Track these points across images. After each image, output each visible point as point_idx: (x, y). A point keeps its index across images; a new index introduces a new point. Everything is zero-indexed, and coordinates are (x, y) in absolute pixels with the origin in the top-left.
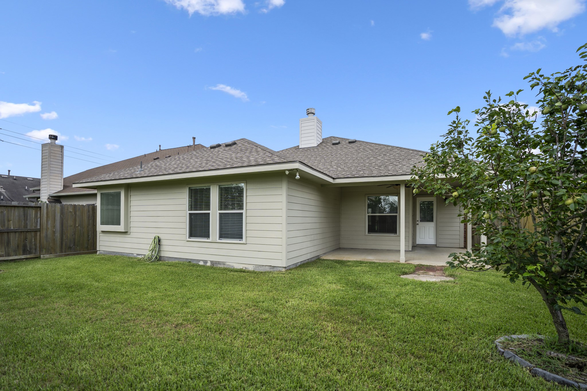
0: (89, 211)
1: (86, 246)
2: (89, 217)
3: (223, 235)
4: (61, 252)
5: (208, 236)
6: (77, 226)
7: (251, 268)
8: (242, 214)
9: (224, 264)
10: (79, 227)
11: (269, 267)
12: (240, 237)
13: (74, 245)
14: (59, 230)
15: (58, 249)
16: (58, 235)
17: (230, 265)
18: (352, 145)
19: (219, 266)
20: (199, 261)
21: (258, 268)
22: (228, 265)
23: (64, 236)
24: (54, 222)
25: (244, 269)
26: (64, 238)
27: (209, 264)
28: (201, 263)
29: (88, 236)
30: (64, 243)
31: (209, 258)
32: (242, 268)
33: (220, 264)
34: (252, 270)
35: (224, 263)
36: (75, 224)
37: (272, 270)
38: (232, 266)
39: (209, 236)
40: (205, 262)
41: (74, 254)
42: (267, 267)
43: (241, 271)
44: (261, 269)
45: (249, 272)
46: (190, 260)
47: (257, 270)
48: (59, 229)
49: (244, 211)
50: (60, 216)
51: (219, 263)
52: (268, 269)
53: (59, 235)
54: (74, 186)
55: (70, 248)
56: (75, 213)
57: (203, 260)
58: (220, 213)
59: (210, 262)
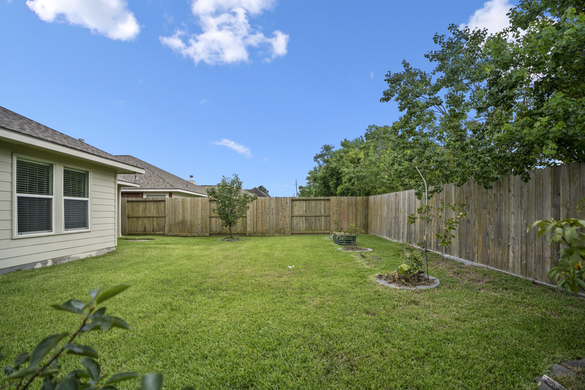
3: (69, 224)
5: (49, 228)
7: (94, 254)
11: (107, 249)
17: (75, 258)
19: (64, 262)
20: (35, 263)
21: (99, 253)
22: (73, 258)
25: (89, 256)
27: (50, 264)
31: (50, 256)
32: (86, 256)
33: (64, 260)
35: (68, 257)
37: (110, 251)
38: (78, 258)
39: (52, 228)
40: (45, 262)
43: (87, 259)
44: (102, 253)
46: (18, 268)
51: (63, 258)
52: (106, 251)
57: (40, 262)
58: (65, 200)
59: (51, 261)
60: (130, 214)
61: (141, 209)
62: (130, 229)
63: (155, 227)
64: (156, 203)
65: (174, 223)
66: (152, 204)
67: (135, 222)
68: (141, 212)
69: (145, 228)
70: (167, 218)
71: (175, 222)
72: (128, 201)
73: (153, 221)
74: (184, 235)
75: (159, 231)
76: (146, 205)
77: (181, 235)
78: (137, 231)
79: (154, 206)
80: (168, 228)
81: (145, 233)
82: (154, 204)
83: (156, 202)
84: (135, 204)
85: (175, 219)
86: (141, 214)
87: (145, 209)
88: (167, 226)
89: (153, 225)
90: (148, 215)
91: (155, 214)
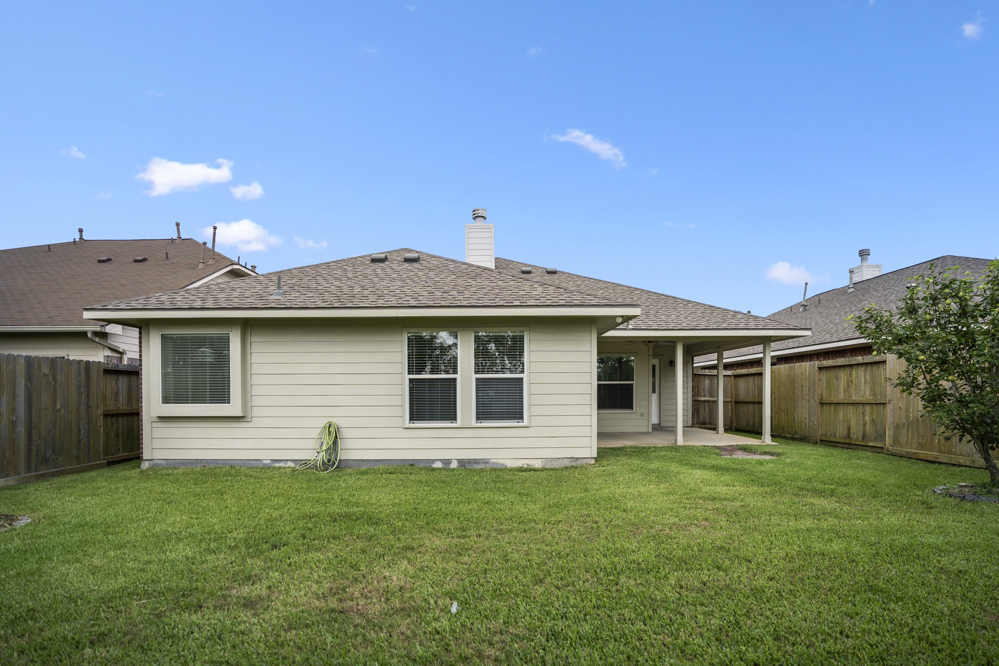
0: (79, 375)
1: (76, 453)
2: (79, 388)
3: (483, 413)
4: (29, 470)
5: (453, 418)
6: (58, 407)
7: (538, 464)
8: (521, 379)
9: (487, 463)
10: (62, 410)
11: (569, 460)
12: (519, 416)
13: (53, 452)
14: (23, 418)
15: (22, 466)
16: (21, 430)
17: (498, 464)
18: (552, 276)
19: (477, 466)
20: (433, 461)
21: (550, 464)
22: (494, 463)
23: (34, 432)
24: (14, 400)
25: (525, 466)
26: (35, 437)
27: (454, 465)
28: (438, 465)
29: (79, 431)
30: (34, 449)
31: (454, 455)
32: (521, 465)
33: (478, 463)
34: (540, 466)
35: (486, 461)
36: (55, 403)
37: (573, 464)
38: (503, 465)
39: (456, 417)
40: (447, 462)
41: (54, 475)
42: (566, 460)
43: (521, 470)
44: (556, 465)
45: (535, 470)
46: (412, 462)
47: (549, 466)
48: (23, 415)
49: (524, 376)
50: (26, 385)
51: (476, 461)
52: (567, 463)
53: (23, 430)
54: (87, 315)
55: (46, 460)
56: (54, 379)
57: (440, 460)
58: (477, 379)
59: (456, 461)
60: (824, 396)
61: (842, 384)
62: (824, 430)
63: (868, 429)
64: (869, 368)
65: (904, 421)
66: (861, 369)
67: (832, 416)
68: (842, 390)
69: (849, 429)
70: (889, 407)
71: (907, 417)
72: (820, 369)
73: (863, 413)
74: (930, 458)
75: (876, 440)
76: (851, 375)
77: (921, 456)
78: (835, 436)
79: (865, 377)
80: (891, 432)
81: (848, 441)
82: (865, 371)
83: (869, 366)
84: (832, 373)
85: (907, 411)
86: (841, 397)
87: (849, 383)
88: (889, 429)
89: (865, 425)
90: (855, 398)
91: (867, 396)
